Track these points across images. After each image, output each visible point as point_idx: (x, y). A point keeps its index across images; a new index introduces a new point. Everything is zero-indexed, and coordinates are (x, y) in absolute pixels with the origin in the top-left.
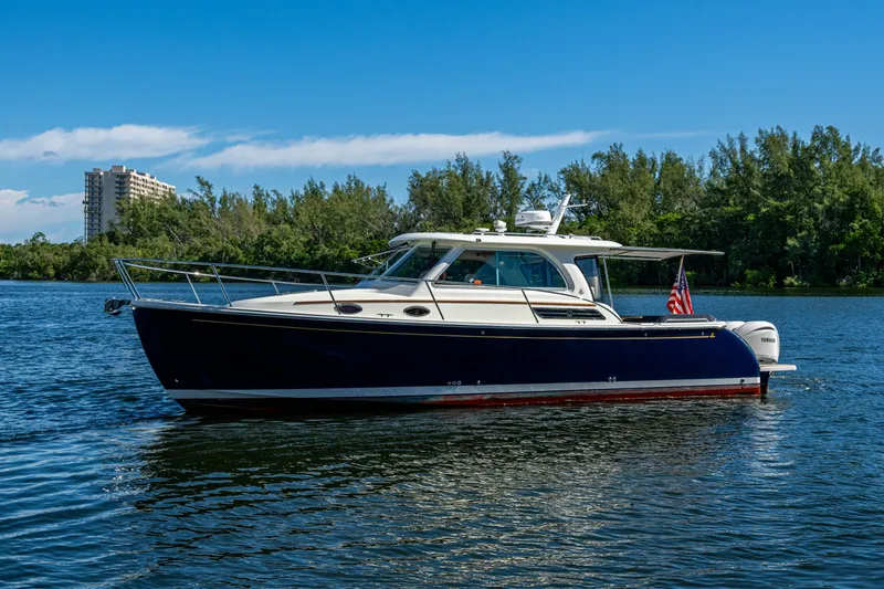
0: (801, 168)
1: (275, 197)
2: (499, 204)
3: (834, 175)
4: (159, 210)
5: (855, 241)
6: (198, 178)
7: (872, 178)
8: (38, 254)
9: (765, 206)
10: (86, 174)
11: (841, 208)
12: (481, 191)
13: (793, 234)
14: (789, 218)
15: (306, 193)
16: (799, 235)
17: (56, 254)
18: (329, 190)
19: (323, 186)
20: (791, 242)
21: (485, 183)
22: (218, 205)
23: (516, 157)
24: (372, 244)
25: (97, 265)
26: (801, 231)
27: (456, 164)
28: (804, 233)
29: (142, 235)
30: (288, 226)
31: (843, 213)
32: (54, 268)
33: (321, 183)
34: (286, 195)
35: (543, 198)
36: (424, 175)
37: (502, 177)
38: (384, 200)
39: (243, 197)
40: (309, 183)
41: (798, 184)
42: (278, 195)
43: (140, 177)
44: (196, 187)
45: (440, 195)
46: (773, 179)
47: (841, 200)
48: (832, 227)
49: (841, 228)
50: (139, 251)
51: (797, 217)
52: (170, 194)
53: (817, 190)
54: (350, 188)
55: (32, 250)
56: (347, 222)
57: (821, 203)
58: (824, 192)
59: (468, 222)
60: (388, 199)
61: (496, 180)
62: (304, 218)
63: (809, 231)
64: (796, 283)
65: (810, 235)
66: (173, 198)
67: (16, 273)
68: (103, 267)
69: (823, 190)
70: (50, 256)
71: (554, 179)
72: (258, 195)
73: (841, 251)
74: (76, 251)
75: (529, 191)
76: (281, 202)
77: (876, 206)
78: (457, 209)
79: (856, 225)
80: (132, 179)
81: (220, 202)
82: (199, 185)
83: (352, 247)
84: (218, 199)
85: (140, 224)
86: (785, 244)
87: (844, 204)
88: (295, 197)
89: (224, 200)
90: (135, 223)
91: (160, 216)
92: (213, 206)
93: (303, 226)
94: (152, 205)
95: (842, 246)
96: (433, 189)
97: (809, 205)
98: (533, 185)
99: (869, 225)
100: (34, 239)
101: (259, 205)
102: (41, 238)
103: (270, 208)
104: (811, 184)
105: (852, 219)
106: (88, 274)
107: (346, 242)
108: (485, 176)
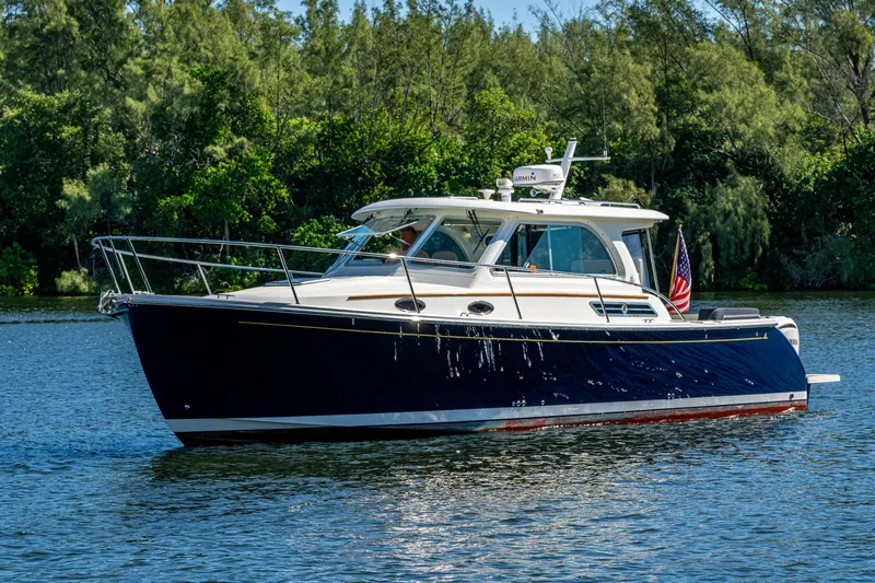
0: (96, 15)
3: (170, 33)
5: (218, 188)
7: (256, 40)
9: (12, 104)
11: (186, 110)
13: (77, 173)
14: (68, 131)
16: (91, 172)
20: (72, 189)
26: (95, 164)
28: (103, 168)
31: (191, 122)
41: (89, 52)
46: (30, 39)
47: (187, 90)
48: (164, 153)
49: (186, 156)
51: (86, 130)
53: (134, 67)
57: (141, 97)
58: (149, 73)
63: (113, 163)
64: (84, 287)
65: (116, 173)
69: (145, 67)
73: (187, 212)
77: (265, 108)
79: (219, 150)
86: (57, 192)
87: (191, 99)
95: (189, 199)
97: (113, 102)
99: (249, 149)
104: (120, 55)
105: (210, 138)
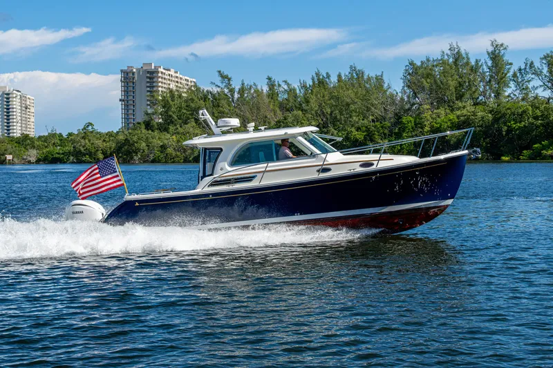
1: (286, 87)
2: (488, 87)
4: (186, 101)
6: (219, 72)
8: (89, 141)
10: (122, 71)
12: (471, 77)
15: (314, 82)
17: (104, 141)
18: (334, 79)
19: (328, 76)
21: (474, 70)
22: (236, 96)
23: (502, 45)
24: (375, 127)
25: (139, 149)
27: (449, 52)
29: (172, 122)
30: (300, 112)
32: (103, 153)
33: (327, 73)
34: (296, 85)
35: (529, 81)
36: (419, 64)
37: (490, 63)
38: (382, 86)
39: (259, 88)
40: (316, 74)
42: (288, 85)
43: (167, 72)
44: (218, 80)
45: (435, 81)
50: (174, 137)
52: (195, 86)
54: (352, 76)
55: (84, 138)
56: (353, 108)
59: (460, 104)
60: (386, 85)
61: (485, 67)
62: (314, 105)
66: (198, 89)
67: (71, 158)
68: (144, 151)
70: (99, 143)
71: (537, 64)
72: (271, 84)
74: (121, 137)
75: (515, 75)
76: (291, 91)
78: (450, 94)
80: (160, 75)
81: (239, 93)
82: (220, 78)
83: (358, 129)
84: (237, 90)
85: (171, 113)
88: (304, 86)
89: (242, 91)
90: (166, 112)
91: (187, 106)
92: (233, 96)
93: (313, 112)
94: (180, 96)
96: (428, 76)
98: (520, 70)
100: (84, 128)
101: (272, 95)
102: (90, 128)
103: (282, 97)
106: (132, 158)
107: (352, 126)
108: (473, 63)
